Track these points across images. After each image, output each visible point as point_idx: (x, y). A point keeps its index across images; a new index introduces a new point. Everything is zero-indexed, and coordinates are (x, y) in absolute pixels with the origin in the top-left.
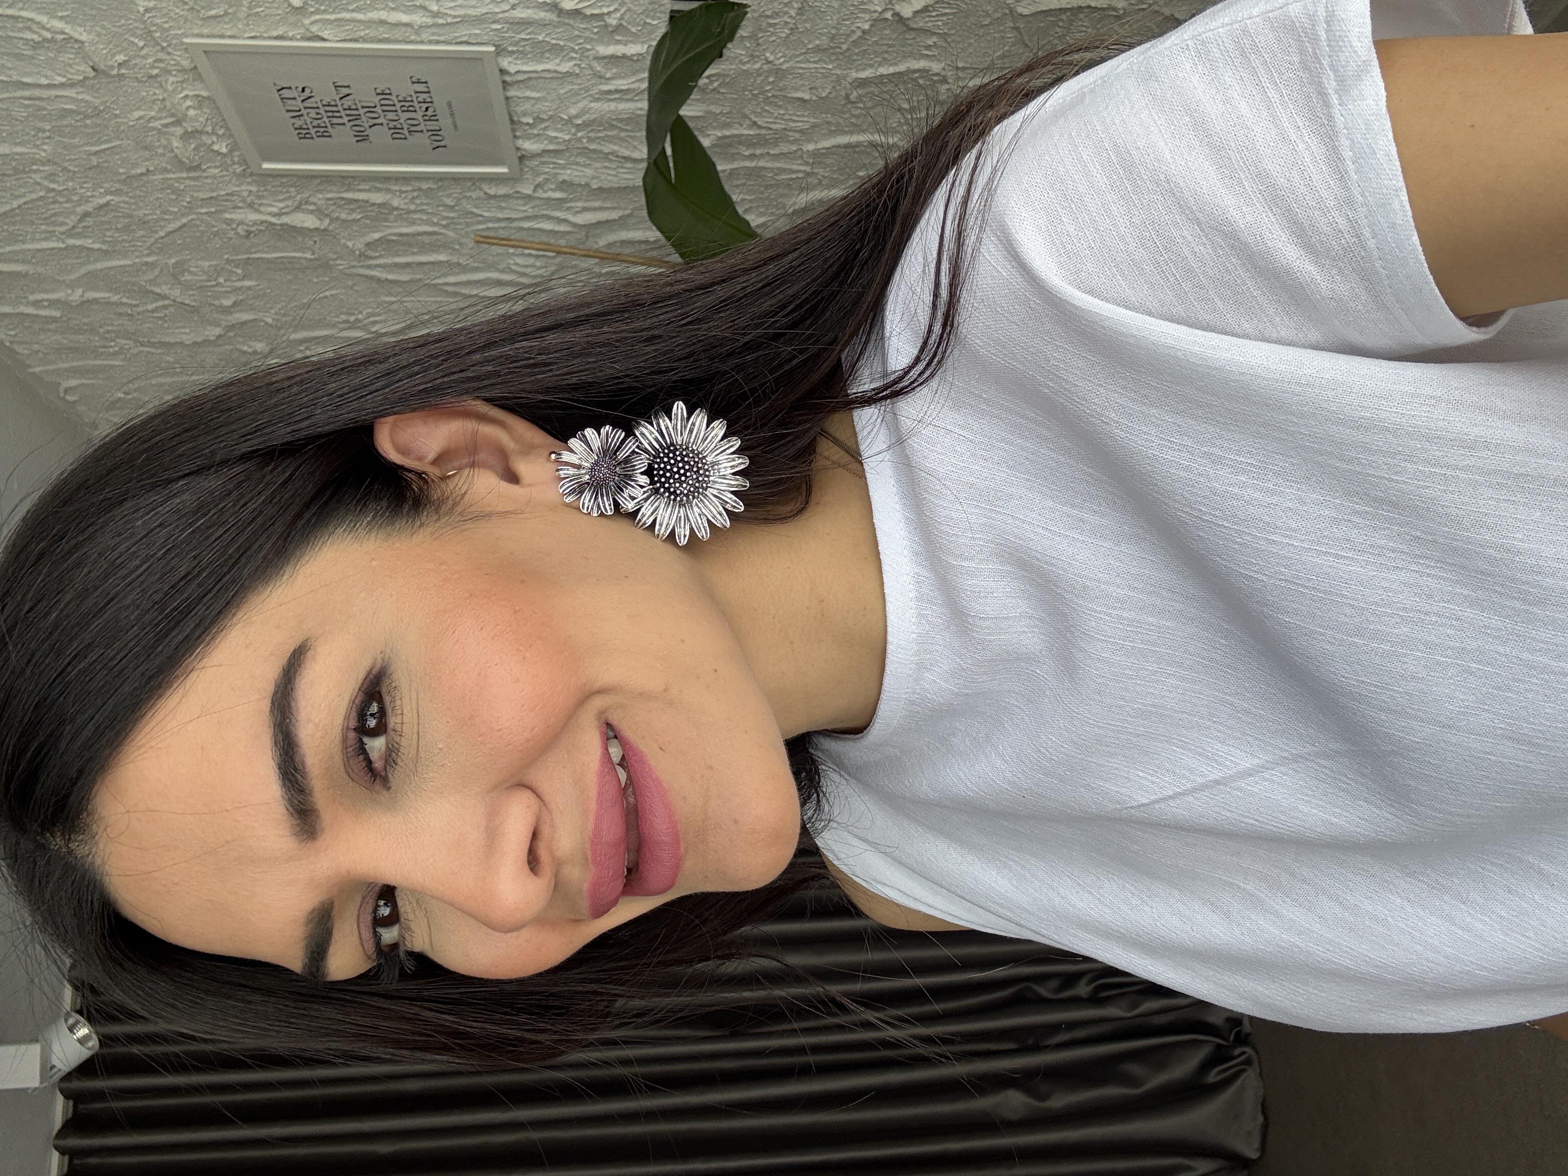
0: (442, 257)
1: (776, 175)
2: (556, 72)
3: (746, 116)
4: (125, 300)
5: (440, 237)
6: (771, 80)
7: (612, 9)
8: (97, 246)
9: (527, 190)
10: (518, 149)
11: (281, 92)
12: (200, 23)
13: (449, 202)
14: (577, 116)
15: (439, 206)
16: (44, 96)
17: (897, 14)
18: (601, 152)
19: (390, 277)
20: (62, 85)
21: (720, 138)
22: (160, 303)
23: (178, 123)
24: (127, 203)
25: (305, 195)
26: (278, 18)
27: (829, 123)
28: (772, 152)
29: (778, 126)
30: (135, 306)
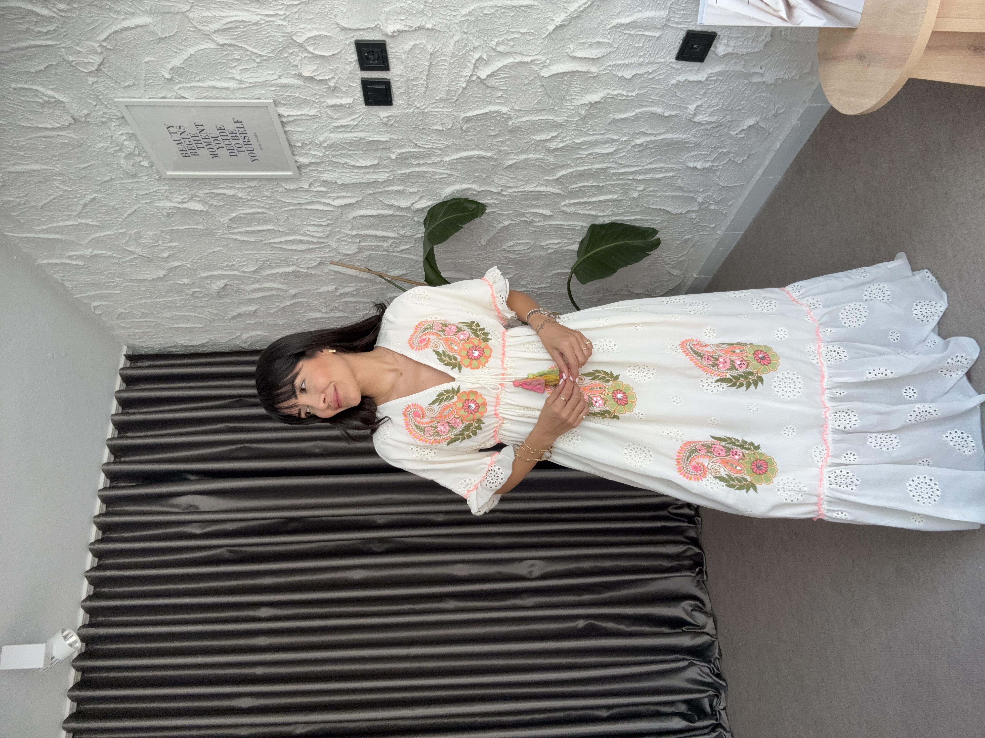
0: (270, 227)
1: (433, 175)
2: (307, 115)
3: (411, 141)
4: (114, 255)
5: (266, 215)
6: (420, 119)
7: (330, 77)
8: (94, 223)
9: (306, 186)
10: (296, 161)
11: (169, 129)
12: (122, 90)
13: (267, 194)
14: (324, 141)
15: (263, 197)
16: (52, 136)
17: (479, 78)
18: (340, 163)
19: (245, 239)
20: (59, 129)
21: (400, 154)
22: (132, 257)
23: (121, 150)
24: (105, 198)
25: (193, 192)
26: (161, 86)
27: (455, 144)
28: (428, 162)
29: (429, 146)
30: (120, 258)
